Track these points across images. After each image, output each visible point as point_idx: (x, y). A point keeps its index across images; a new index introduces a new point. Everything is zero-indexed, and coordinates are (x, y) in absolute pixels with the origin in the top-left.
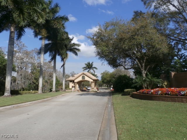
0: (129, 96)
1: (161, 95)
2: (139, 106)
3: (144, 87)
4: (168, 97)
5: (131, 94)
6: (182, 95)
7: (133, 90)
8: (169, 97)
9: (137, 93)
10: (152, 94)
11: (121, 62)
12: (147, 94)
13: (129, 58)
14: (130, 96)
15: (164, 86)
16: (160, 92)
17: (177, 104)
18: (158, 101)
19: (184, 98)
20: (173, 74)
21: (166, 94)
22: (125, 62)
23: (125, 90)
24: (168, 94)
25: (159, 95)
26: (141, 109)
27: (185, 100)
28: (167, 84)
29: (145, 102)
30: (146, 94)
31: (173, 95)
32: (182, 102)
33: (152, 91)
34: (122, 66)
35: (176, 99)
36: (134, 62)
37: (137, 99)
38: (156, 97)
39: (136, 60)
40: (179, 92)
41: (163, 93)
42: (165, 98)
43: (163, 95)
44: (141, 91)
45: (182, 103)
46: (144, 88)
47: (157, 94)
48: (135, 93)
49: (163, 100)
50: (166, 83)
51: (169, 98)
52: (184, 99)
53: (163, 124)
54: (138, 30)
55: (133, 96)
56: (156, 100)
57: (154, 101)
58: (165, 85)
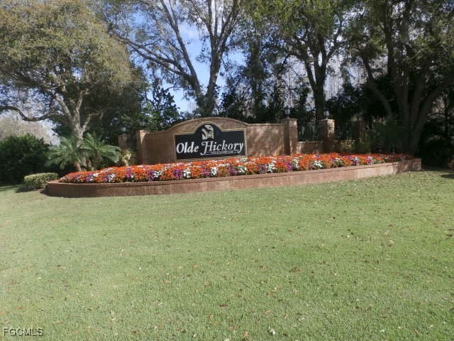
0: (36, 193)
1: (116, 182)
2: (61, 214)
3: (78, 165)
4: (129, 186)
5: (44, 185)
6: (155, 179)
7: (51, 176)
8: (132, 186)
9: (61, 182)
10: (95, 182)
11: (11, 99)
12: (85, 182)
13: (36, 89)
14: (41, 192)
15: (126, 161)
16: (113, 176)
17: (145, 199)
18: (109, 196)
19: (160, 185)
20: (143, 134)
21: (125, 180)
22: (24, 101)
23: (26, 177)
24: (130, 180)
25: (111, 182)
26: (63, 221)
27: (160, 189)
28: (131, 158)
29: (76, 202)
30: (80, 182)
31: (139, 181)
32: (155, 194)
33: (96, 175)
34: (16, 109)
35: (145, 188)
36: (51, 101)
37: (59, 198)
38: (105, 187)
39: (55, 97)
40: (151, 173)
41: (120, 178)
42: (123, 189)
43: (119, 182)
44: (70, 176)
45: (155, 196)
46: (80, 169)
47: (108, 182)
48: (56, 182)
49: (119, 194)
50: (129, 156)
51: (131, 189)
52: (159, 187)
53: (106, 246)
54: (55, 14)
55: (50, 191)
56: (104, 196)
57: (99, 198)
58: (126, 159)
